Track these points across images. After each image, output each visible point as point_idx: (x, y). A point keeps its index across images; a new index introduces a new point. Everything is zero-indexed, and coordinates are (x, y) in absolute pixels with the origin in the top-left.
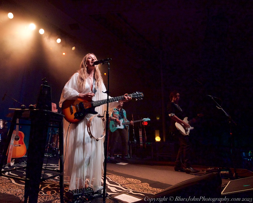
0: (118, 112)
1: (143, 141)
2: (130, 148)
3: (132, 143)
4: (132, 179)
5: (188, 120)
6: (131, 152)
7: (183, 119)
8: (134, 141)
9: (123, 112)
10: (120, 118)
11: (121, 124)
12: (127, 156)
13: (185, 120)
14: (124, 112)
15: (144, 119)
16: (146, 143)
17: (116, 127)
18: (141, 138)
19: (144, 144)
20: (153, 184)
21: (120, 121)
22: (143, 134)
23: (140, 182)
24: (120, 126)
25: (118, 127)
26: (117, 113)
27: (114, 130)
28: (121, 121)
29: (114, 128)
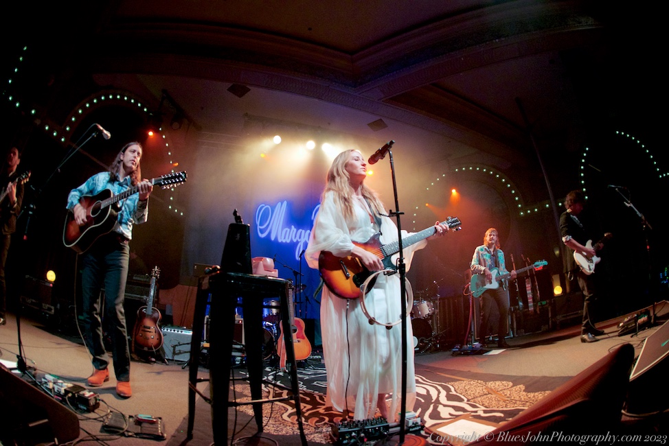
0: (488, 254)
1: (534, 301)
2: (512, 319)
3: (515, 309)
4: (498, 383)
5: (593, 245)
6: (515, 327)
7: (585, 245)
8: (518, 305)
9: (499, 254)
10: (490, 269)
11: (494, 281)
12: (508, 335)
13: (589, 246)
14: (501, 254)
15: (536, 263)
16: (539, 304)
17: (483, 286)
18: (530, 296)
19: (535, 306)
20: (533, 385)
21: (492, 273)
22: (533, 289)
23: (511, 384)
24: (491, 283)
25: (488, 286)
26: (487, 257)
27: (480, 294)
28: (494, 273)
29: (481, 288)
